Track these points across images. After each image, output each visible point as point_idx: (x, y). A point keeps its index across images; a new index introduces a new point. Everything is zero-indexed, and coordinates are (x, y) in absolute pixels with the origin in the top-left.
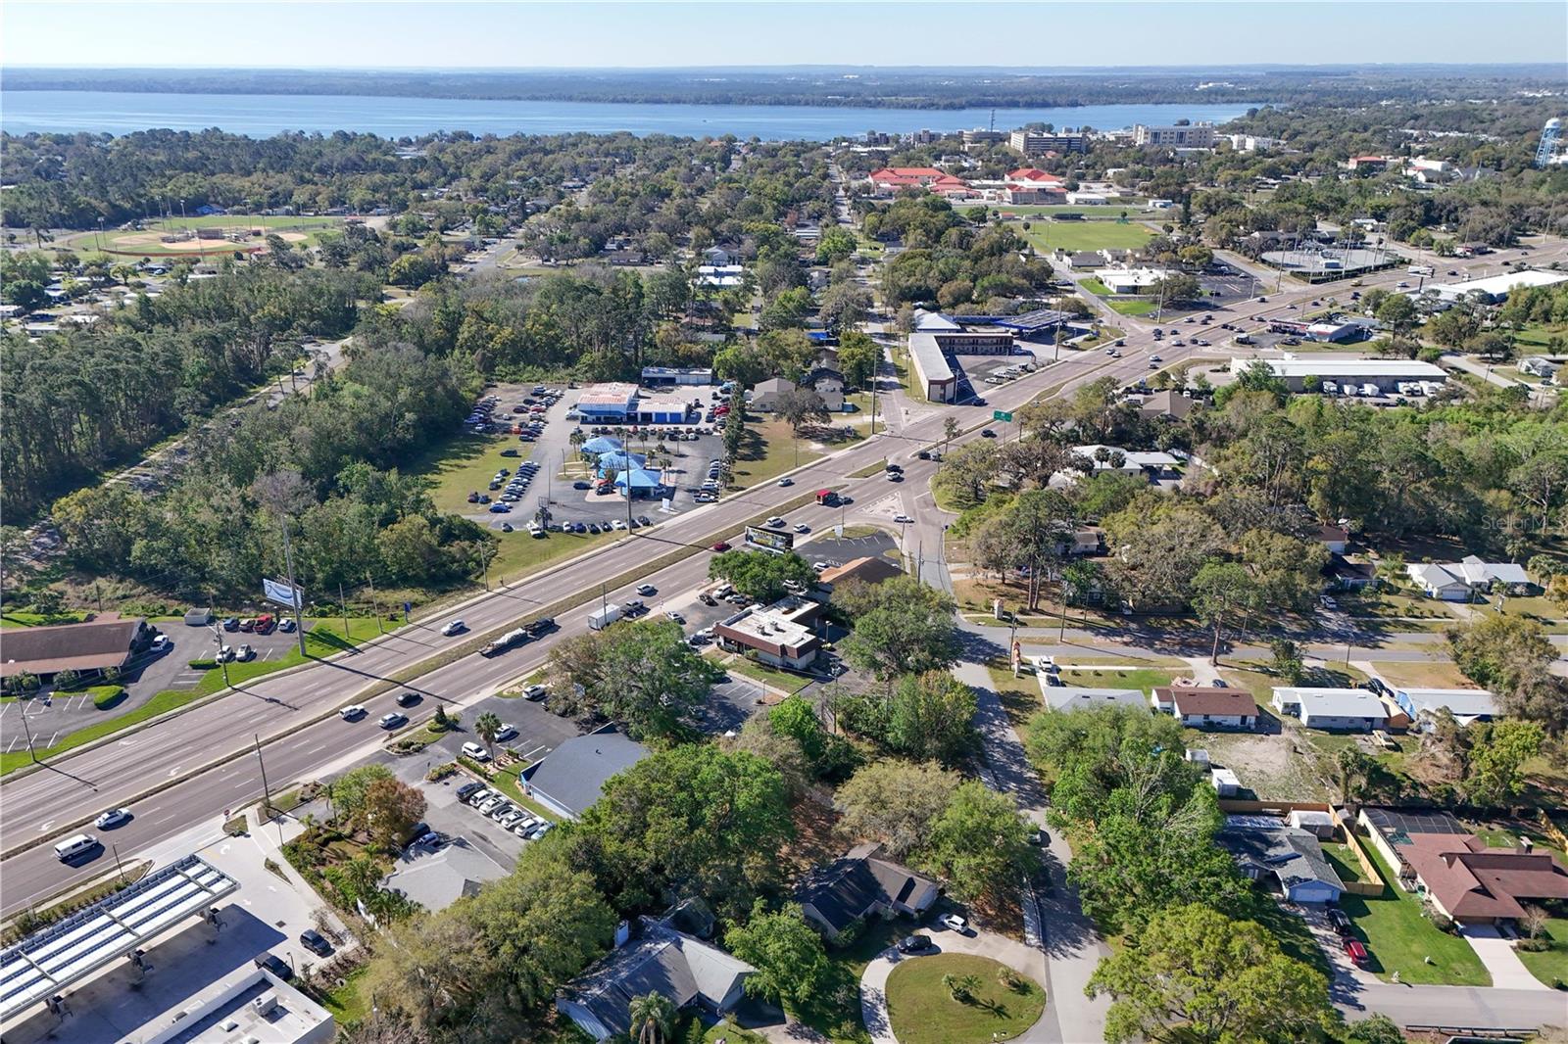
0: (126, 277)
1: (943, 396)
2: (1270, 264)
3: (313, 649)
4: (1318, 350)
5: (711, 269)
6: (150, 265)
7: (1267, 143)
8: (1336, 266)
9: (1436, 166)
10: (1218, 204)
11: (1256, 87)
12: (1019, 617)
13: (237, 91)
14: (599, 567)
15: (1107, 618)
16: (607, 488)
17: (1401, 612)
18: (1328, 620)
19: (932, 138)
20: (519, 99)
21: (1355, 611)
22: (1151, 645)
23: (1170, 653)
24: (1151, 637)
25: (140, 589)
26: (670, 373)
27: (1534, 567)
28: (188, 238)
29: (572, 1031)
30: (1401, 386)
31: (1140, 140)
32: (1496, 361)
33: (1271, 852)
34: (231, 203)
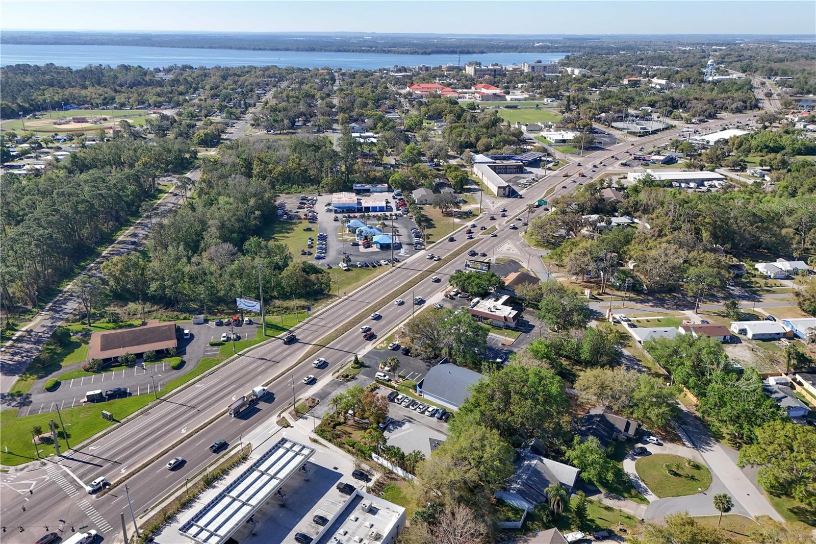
0: (47, 144)
1: (504, 194)
2: (616, 128)
3: (269, 332)
4: (658, 168)
5: (358, 135)
6: (58, 137)
7: (584, 71)
8: (645, 129)
9: (663, 82)
10: (579, 100)
11: (561, 45)
12: (598, 297)
13: (46, 43)
14: (386, 284)
15: (638, 295)
16: (368, 245)
17: (763, 285)
18: (733, 290)
19: (427, 69)
20: (203, 48)
21: (743, 286)
22: (664, 307)
23: (673, 309)
24: (661, 303)
25: (156, 307)
26: (367, 186)
27: (812, 262)
28: (67, 123)
29: (507, 506)
30: (706, 183)
31: (526, 70)
32: (737, 171)
33: (773, 396)
34: (82, 103)
